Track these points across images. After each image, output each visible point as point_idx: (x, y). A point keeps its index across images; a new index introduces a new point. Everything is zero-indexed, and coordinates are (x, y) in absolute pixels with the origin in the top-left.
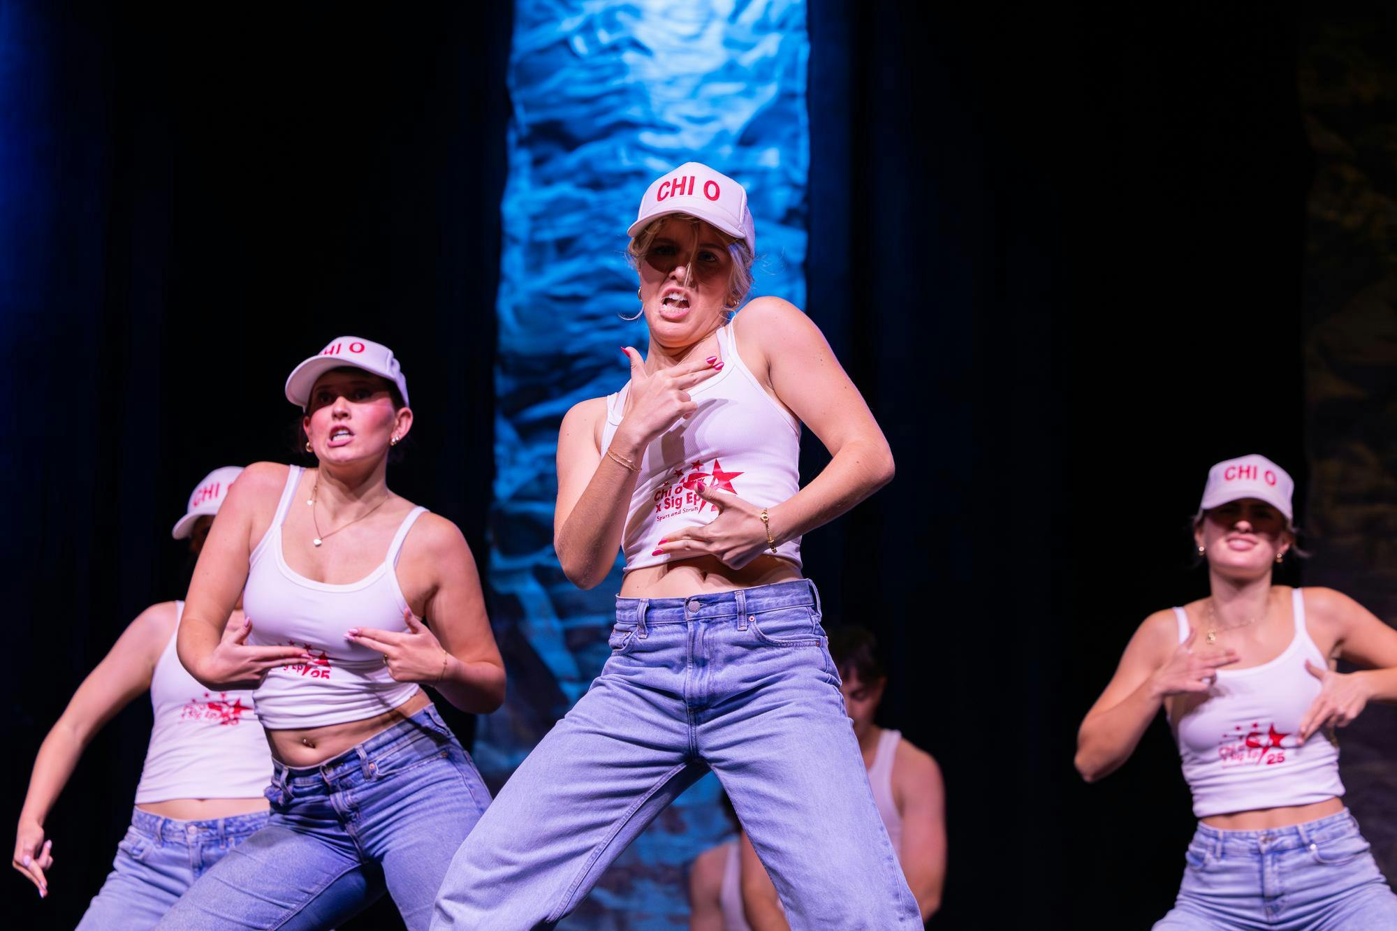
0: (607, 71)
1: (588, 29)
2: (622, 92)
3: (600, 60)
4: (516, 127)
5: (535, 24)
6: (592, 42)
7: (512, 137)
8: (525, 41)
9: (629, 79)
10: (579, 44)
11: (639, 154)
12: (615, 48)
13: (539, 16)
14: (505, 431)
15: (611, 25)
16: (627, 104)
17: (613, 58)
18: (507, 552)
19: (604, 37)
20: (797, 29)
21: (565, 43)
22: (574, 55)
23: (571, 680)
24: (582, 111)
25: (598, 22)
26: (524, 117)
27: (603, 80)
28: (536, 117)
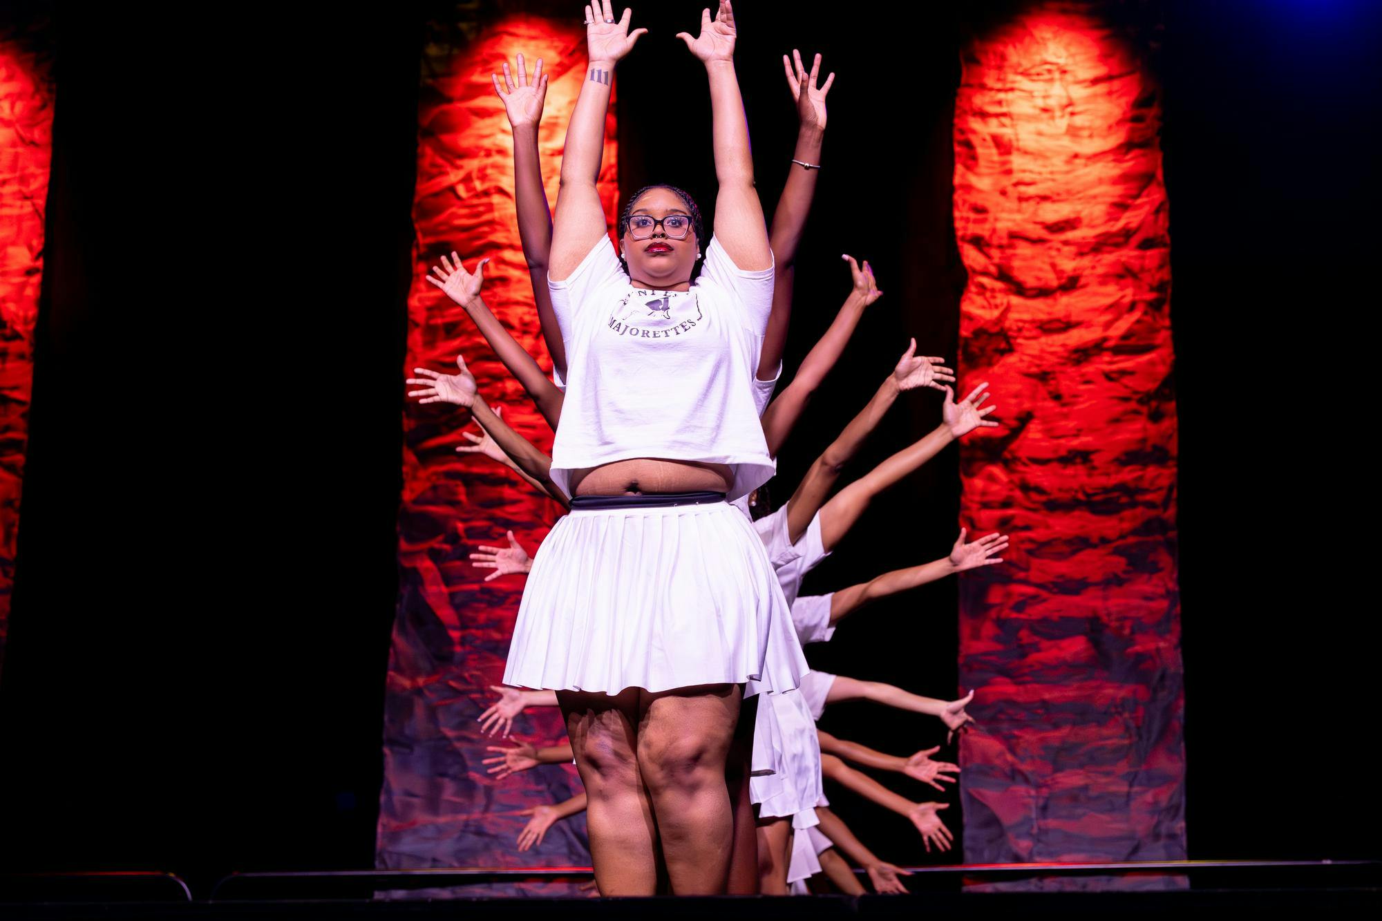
0: (481, 209)
1: (467, 180)
2: (491, 223)
3: (475, 201)
4: (417, 246)
5: (431, 177)
6: (469, 189)
7: (414, 254)
8: (424, 188)
9: (496, 215)
10: (461, 191)
11: (503, 267)
12: (486, 193)
13: (434, 170)
14: (409, 457)
15: (483, 177)
16: (494, 231)
17: (485, 200)
18: (411, 539)
19: (478, 185)
20: (611, 181)
21: (452, 189)
22: (459, 198)
23: (455, 628)
24: (463, 235)
25: (474, 175)
26: (422, 240)
27: (479, 215)
28: (431, 240)
